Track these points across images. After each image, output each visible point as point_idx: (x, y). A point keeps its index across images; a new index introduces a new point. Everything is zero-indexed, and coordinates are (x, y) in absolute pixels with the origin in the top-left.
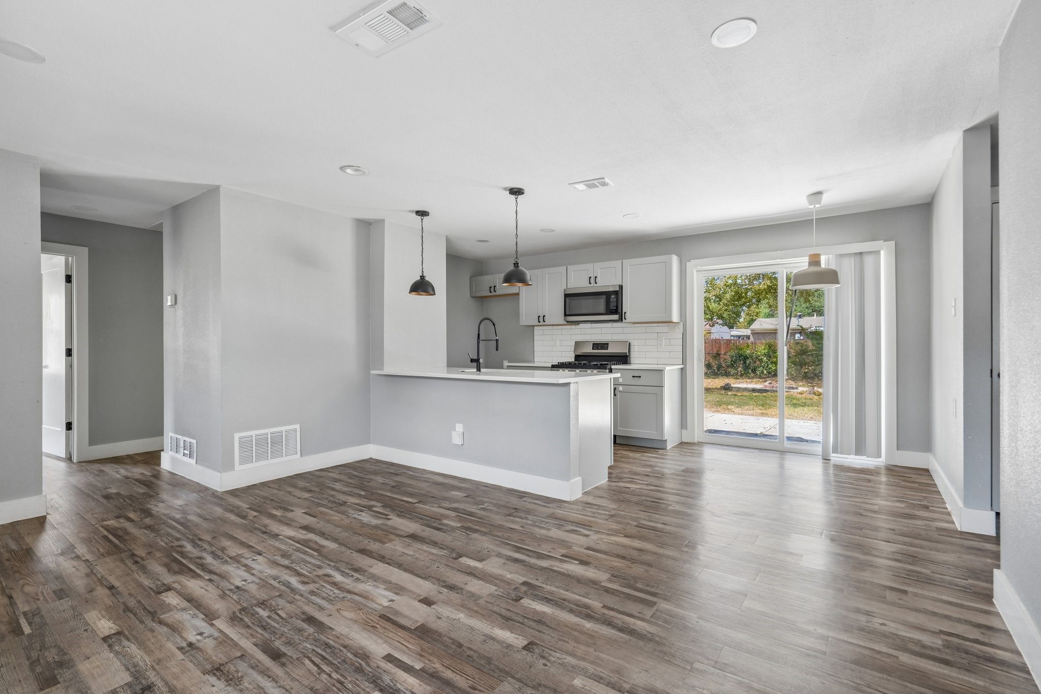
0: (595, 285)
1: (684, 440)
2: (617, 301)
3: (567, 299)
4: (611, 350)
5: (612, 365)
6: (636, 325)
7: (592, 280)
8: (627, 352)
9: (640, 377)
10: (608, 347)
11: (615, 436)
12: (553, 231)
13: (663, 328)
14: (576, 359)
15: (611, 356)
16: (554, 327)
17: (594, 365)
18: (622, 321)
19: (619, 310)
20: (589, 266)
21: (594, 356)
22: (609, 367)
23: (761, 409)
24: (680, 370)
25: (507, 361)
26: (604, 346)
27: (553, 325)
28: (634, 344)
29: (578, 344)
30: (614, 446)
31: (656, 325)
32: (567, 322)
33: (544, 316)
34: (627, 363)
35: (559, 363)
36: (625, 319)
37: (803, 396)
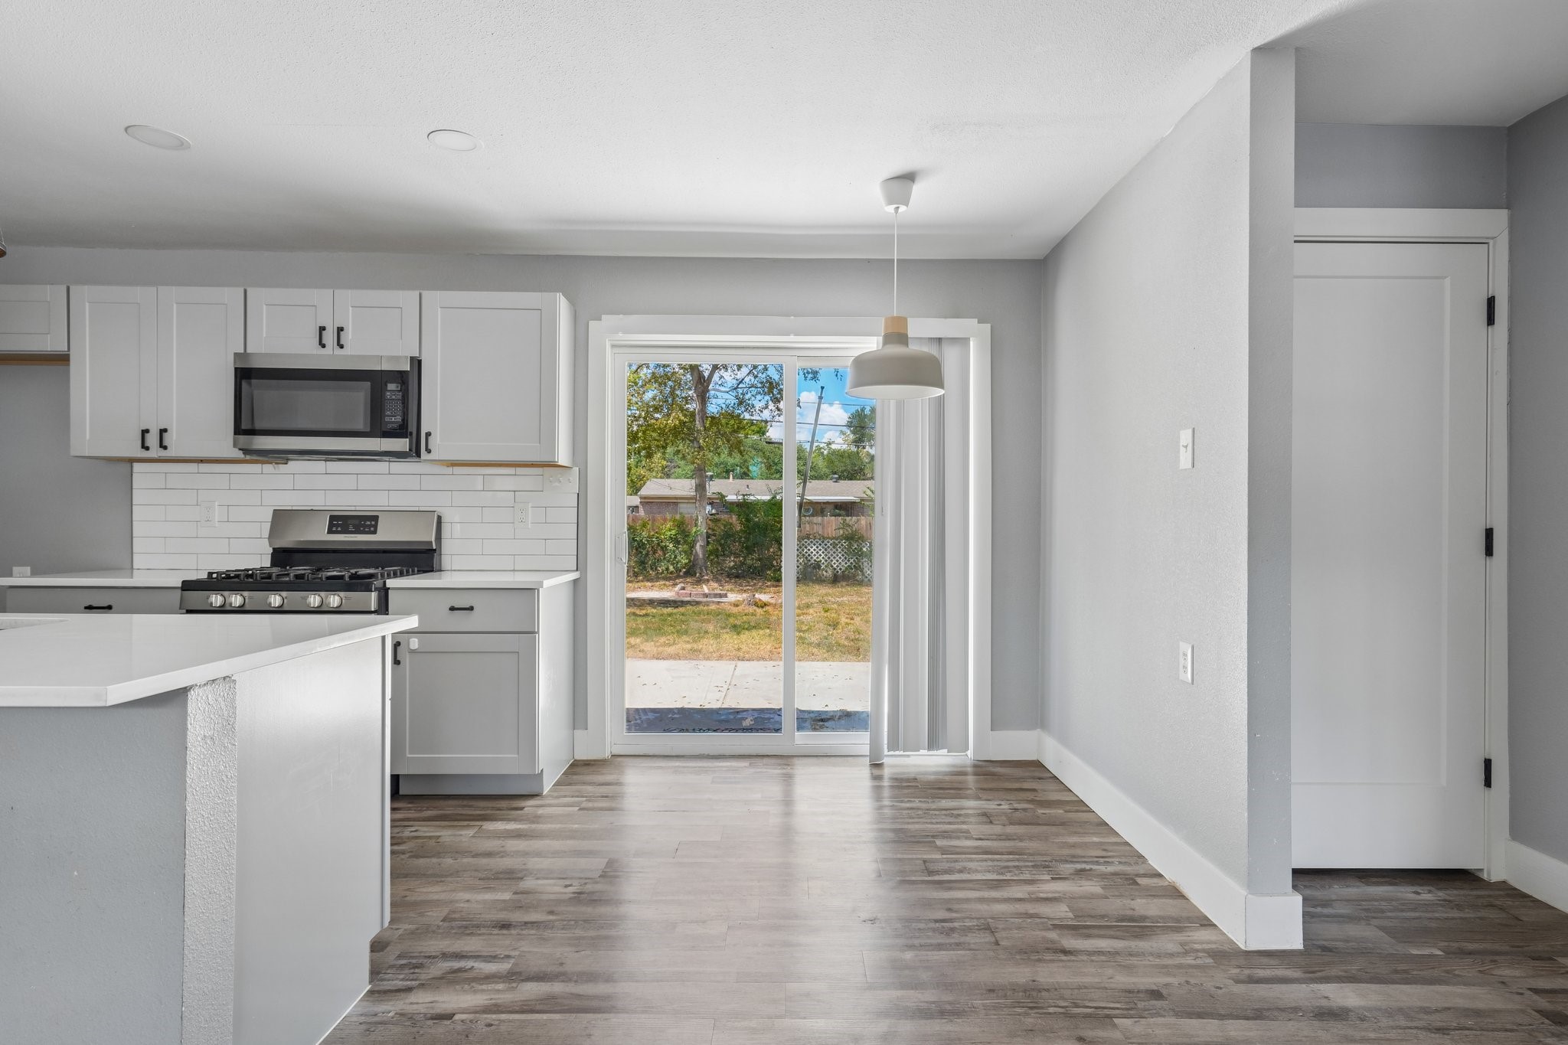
0: (338, 351)
1: (581, 755)
2: (405, 400)
3: (244, 384)
4: (387, 534)
5: (389, 577)
6: (457, 470)
7: (329, 337)
8: (433, 540)
9: (471, 608)
10: (376, 526)
11: (395, 779)
12: (181, 145)
13: (527, 479)
14: (275, 562)
15: (385, 552)
16: (204, 467)
17: (328, 578)
18: (418, 455)
19: (412, 428)
20: (321, 297)
21: (335, 551)
22: (378, 583)
23: (688, 642)
24: (572, 585)
25: (28, 569)
26: (367, 522)
27: (202, 461)
28: (449, 516)
29: (281, 518)
30: (393, 809)
31: (511, 471)
32: (246, 451)
33: (163, 431)
34: (432, 571)
35: (210, 574)
36: (429, 451)
37: (740, 608)
